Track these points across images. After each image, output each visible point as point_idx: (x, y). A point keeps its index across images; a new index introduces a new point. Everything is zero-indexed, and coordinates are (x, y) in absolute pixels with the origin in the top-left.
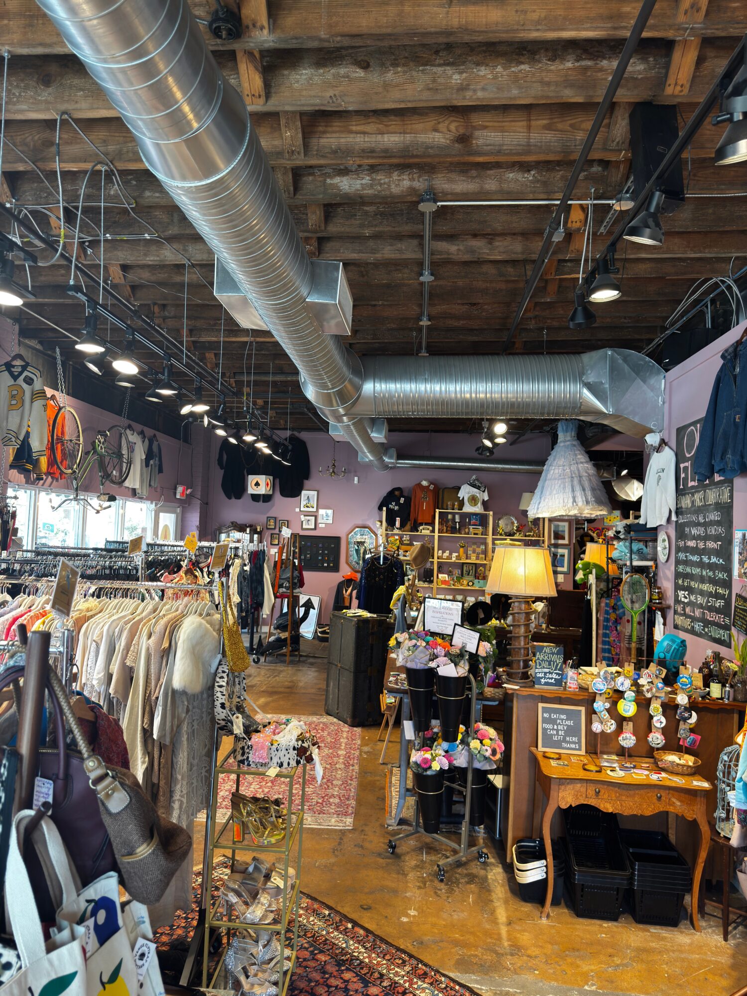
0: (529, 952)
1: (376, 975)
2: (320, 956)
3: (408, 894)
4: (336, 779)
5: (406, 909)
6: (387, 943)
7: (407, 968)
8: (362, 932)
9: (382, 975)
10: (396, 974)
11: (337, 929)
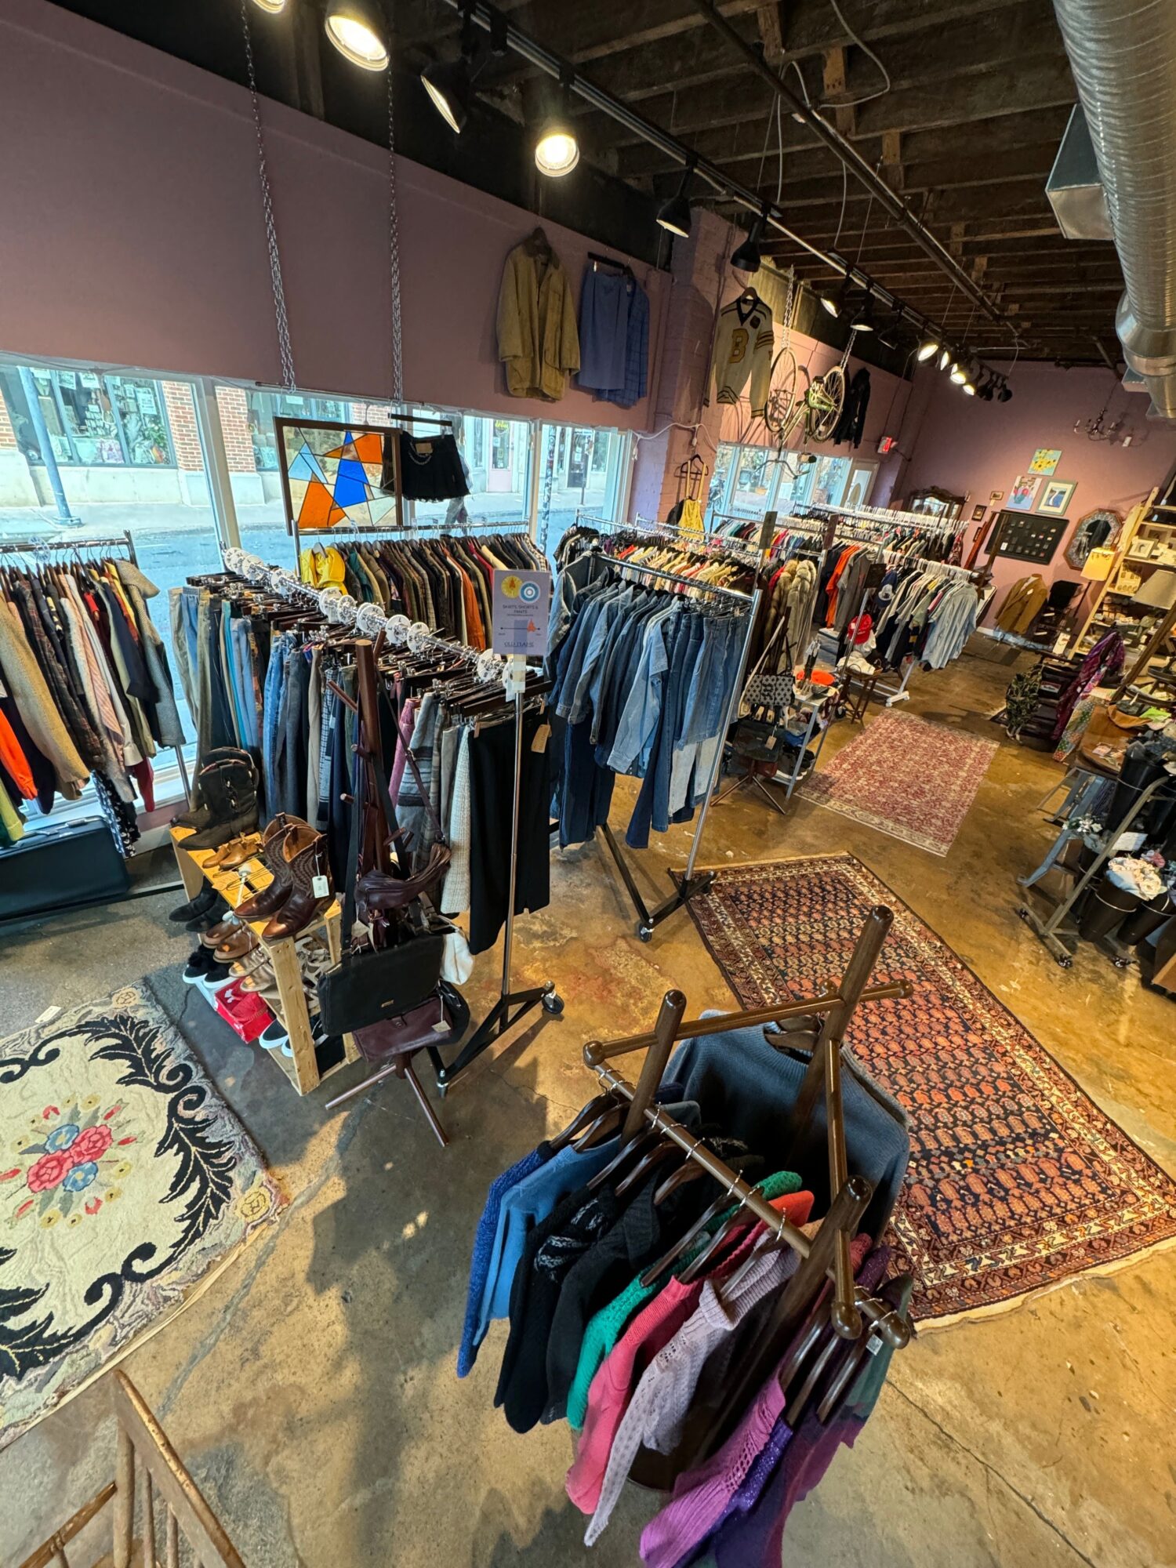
0: (1140, 1086)
1: (978, 1026)
2: (926, 984)
3: (1017, 965)
4: (946, 799)
5: (1009, 978)
6: (995, 998)
7: (1012, 1032)
8: (970, 977)
9: (984, 1028)
10: (999, 1033)
11: (946, 964)
